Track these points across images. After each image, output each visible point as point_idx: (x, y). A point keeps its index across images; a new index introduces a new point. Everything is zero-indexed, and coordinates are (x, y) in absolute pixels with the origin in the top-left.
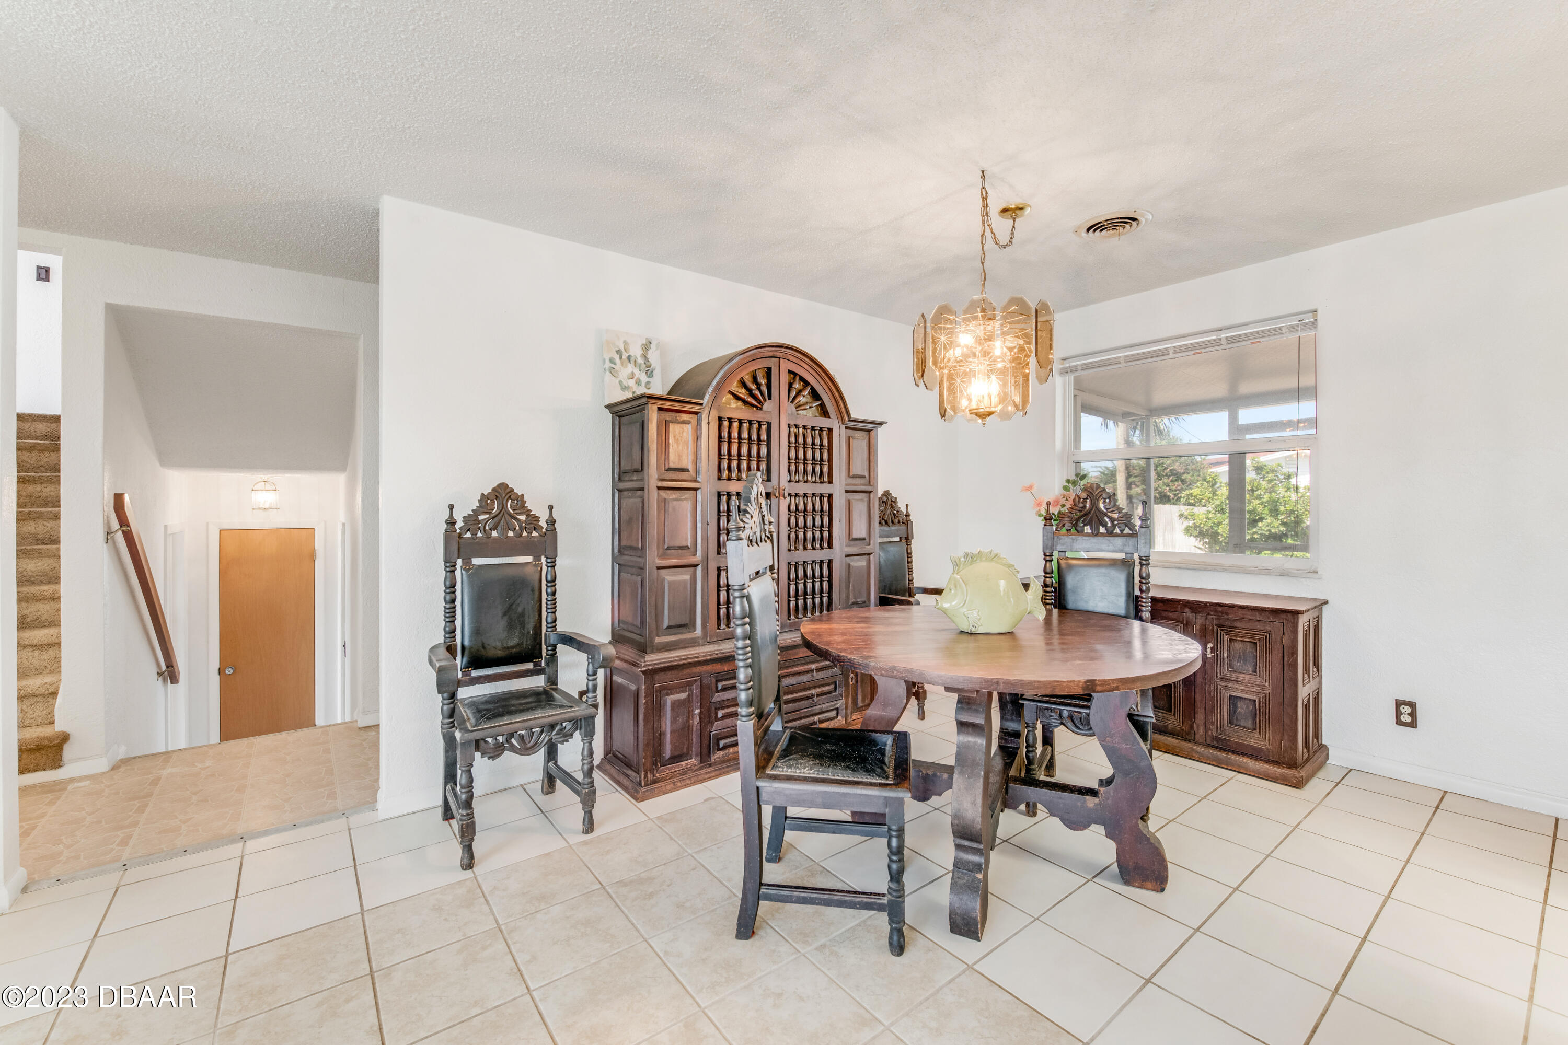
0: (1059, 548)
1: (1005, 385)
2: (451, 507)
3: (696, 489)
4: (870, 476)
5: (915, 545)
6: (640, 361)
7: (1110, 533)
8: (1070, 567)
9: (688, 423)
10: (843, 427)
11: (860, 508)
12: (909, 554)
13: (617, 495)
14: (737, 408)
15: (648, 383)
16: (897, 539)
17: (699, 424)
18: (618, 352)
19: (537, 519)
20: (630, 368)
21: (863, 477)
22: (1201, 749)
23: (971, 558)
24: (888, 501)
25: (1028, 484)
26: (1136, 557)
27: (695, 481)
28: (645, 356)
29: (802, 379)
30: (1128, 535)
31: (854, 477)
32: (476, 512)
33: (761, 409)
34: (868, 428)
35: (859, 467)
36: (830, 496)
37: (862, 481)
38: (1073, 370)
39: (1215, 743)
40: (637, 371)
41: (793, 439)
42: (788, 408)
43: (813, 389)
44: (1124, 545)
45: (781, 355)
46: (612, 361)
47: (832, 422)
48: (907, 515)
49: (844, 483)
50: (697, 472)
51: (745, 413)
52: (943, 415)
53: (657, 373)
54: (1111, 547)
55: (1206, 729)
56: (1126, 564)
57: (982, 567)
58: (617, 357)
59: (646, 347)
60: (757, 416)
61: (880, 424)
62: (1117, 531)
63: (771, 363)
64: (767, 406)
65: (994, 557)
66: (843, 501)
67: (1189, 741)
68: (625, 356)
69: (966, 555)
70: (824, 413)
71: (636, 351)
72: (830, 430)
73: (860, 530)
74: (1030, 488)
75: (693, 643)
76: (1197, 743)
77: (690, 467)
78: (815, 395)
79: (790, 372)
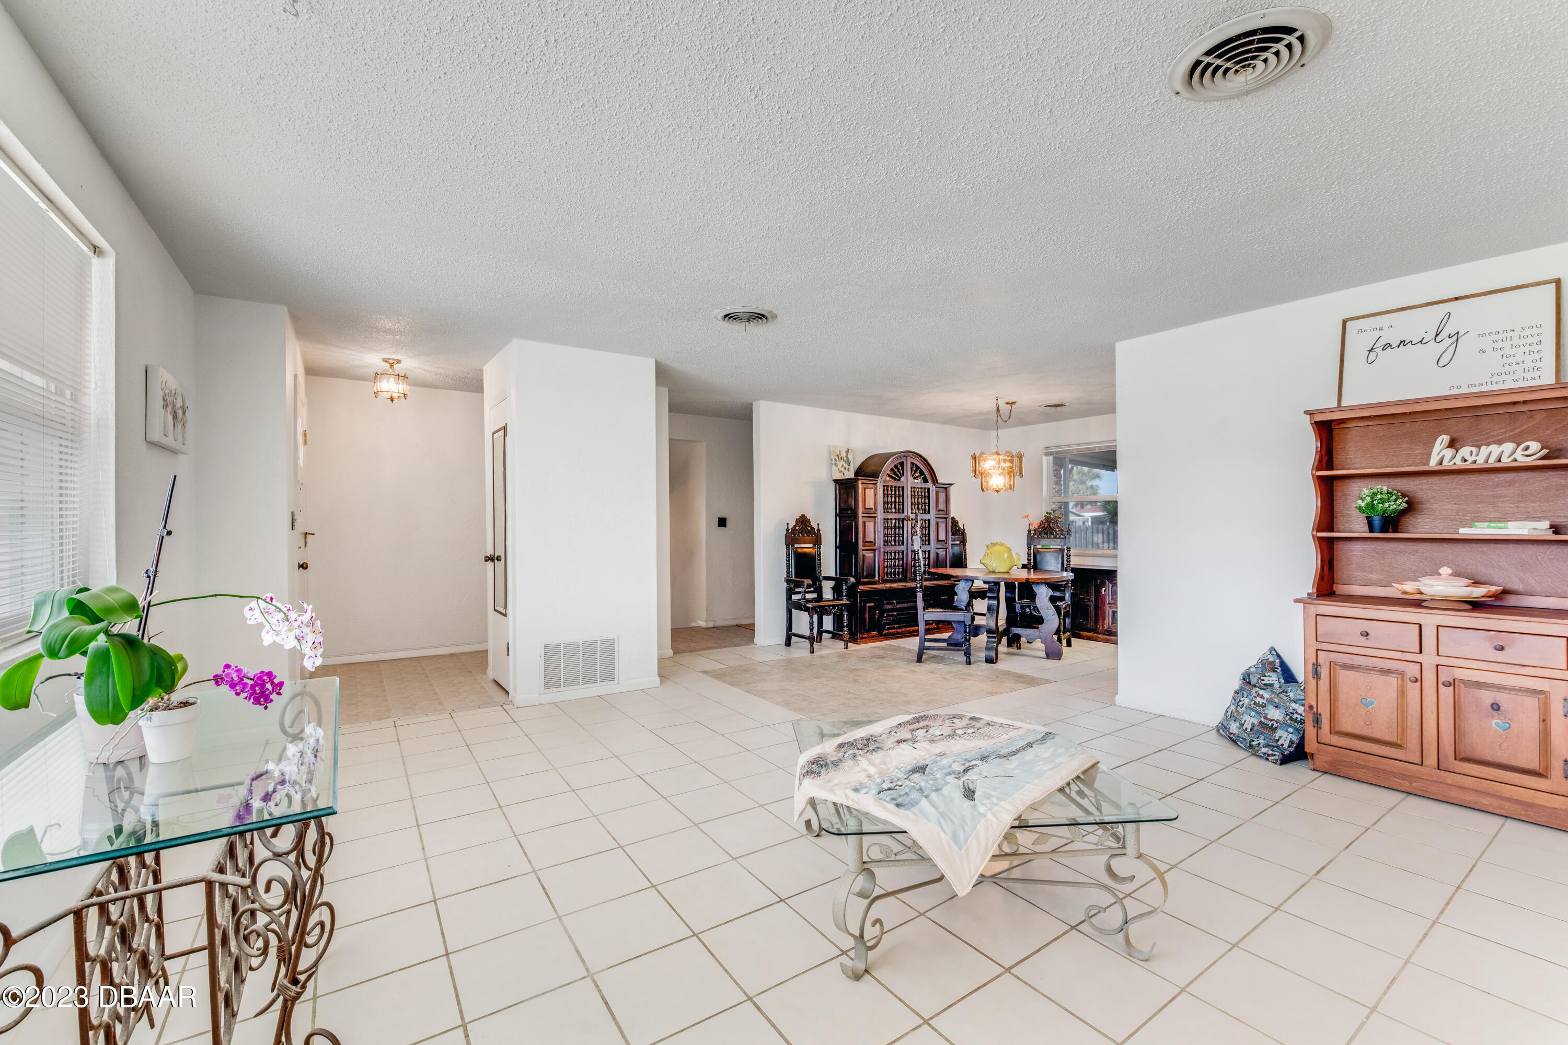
0: (1034, 544)
1: (1005, 479)
2: (788, 524)
3: (875, 517)
4: (947, 511)
5: (968, 546)
6: (845, 459)
7: (1055, 537)
8: (1039, 552)
9: (871, 488)
10: (934, 487)
11: (942, 527)
12: (965, 551)
13: (838, 519)
14: (890, 481)
15: (849, 468)
16: (958, 542)
17: (876, 489)
18: (837, 456)
19: (814, 529)
20: (842, 462)
21: (943, 511)
22: (1100, 636)
23: (994, 544)
24: (955, 522)
25: (1026, 514)
26: (1065, 547)
27: (875, 513)
28: (847, 456)
29: (916, 465)
30: (1062, 538)
31: (939, 511)
32: (795, 526)
33: (899, 480)
34: (946, 488)
35: (942, 506)
36: (929, 520)
37: (943, 513)
38: (1051, 454)
39: (1106, 633)
40: (844, 464)
41: (913, 494)
42: (910, 478)
43: (921, 470)
44: (1060, 542)
45: (907, 455)
46: (835, 460)
47: (930, 485)
48: (964, 530)
49: (935, 513)
50: (876, 510)
51: (893, 483)
52: (983, 491)
53: (852, 464)
54: (1055, 543)
55: (1103, 627)
56: (1062, 550)
57: (997, 548)
58: (837, 458)
59: (847, 452)
60: (898, 484)
61: (951, 485)
62: (1058, 536)
63: (903, 460)
64: (902, 479)
65: (1002, 544)
66: (935, 523)
67: (1096, 633)
68: (840, 457)
69: (992, 544)
70: (925, 480)
71: (844, 455)
72: (929, 489)
73: (942, 536)
74: (1027, 516)
75: (875, 583)
76: (1099, 634)
77: (873, 508)
78: (922, 473)
79: (911, 463)
